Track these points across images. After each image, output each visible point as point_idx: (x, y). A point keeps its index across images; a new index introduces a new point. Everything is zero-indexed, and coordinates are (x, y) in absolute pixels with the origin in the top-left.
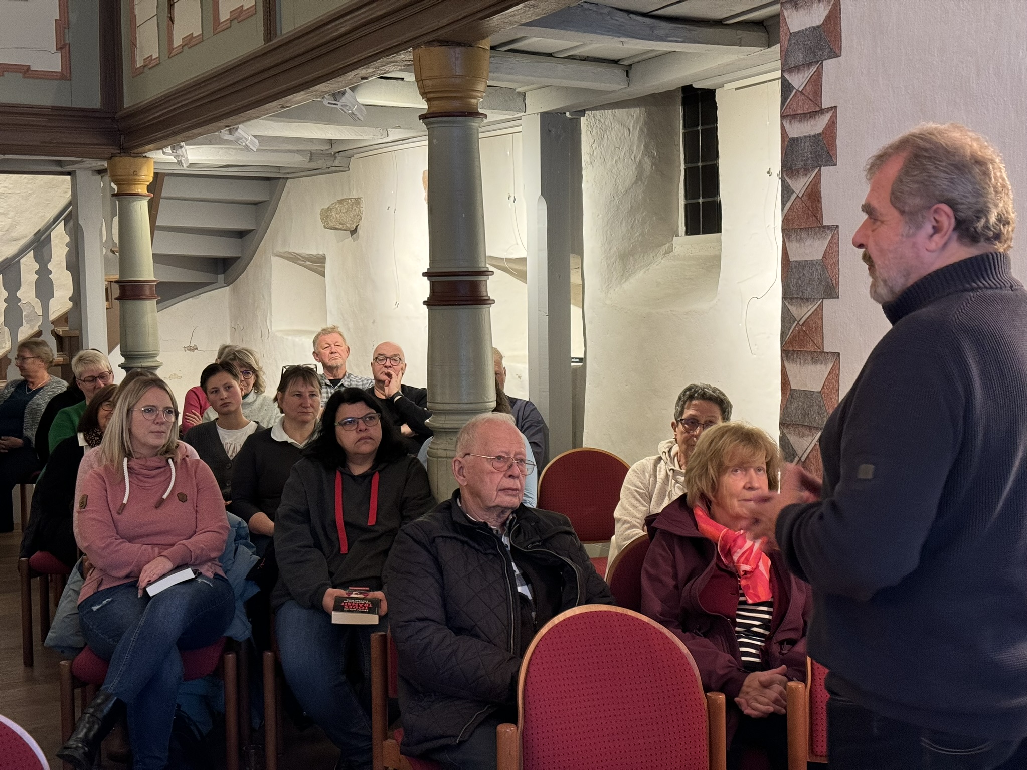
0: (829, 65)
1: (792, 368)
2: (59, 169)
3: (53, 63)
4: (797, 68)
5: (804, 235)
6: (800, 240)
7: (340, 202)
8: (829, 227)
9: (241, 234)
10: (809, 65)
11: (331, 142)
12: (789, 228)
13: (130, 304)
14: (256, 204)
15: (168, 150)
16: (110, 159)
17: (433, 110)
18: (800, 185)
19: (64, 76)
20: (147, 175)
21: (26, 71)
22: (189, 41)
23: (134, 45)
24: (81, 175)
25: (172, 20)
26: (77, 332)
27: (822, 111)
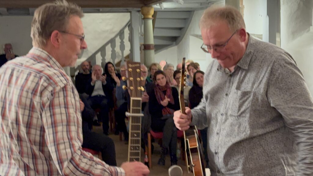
2: (126, 11)
9: (180, 29)
13: (147, 51)
14: (185, 19)
15: (158, 5)
16: (141, 8)
20: (152, 12)
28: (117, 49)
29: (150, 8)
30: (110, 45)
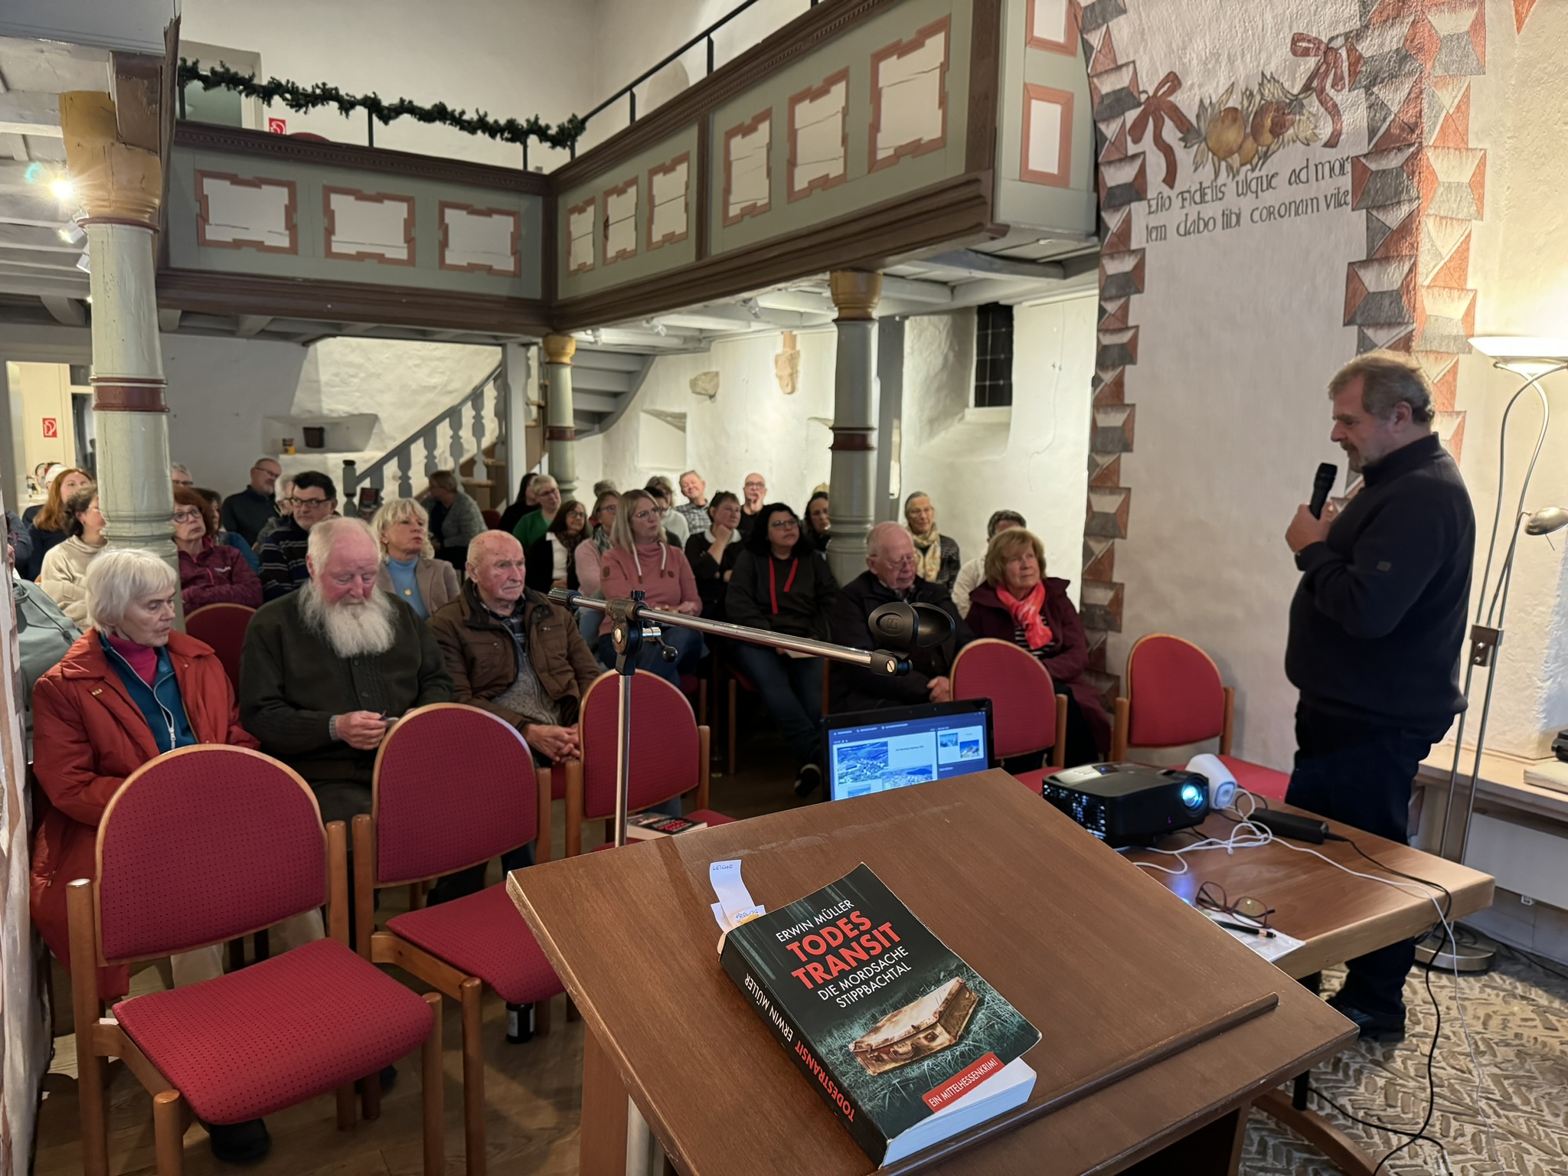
0: (1135, 299)
1: (1094, 498)
2: (494, 341)
3: (508, 264)
4: (1110, 299)
5: (1109, 409)
6: (1106, 413)
7: (705, 374)
8: (1128, 405)
9: (615, 395)
10: (1119, 297)
11: (701, 330)
12: (1098, 405)
13: (557, 444)
14: (629, 373)
15: (589, 332)
16: (545, 337)
17: (843, 315)
18: (1108, 377)
19: (516, 274)
20: (571, 349)
21: (489, 269)
22: (622, 254)
23: (569, 253)
24: (512, 348)
25: (606, 237)
26: (503, 463)
27: (1128, 328)
28: (466, 433)
29: (566, 338)
30: (447, 421)
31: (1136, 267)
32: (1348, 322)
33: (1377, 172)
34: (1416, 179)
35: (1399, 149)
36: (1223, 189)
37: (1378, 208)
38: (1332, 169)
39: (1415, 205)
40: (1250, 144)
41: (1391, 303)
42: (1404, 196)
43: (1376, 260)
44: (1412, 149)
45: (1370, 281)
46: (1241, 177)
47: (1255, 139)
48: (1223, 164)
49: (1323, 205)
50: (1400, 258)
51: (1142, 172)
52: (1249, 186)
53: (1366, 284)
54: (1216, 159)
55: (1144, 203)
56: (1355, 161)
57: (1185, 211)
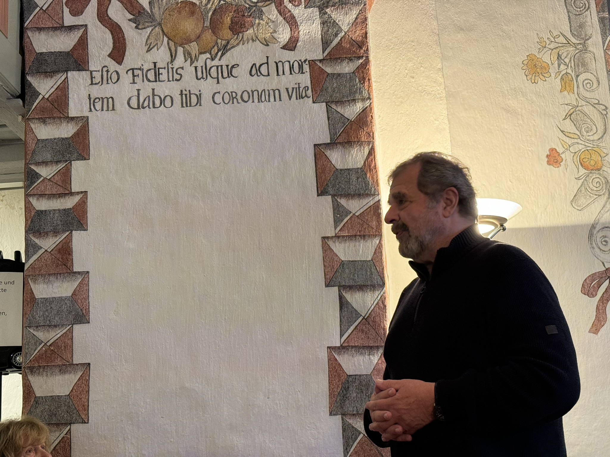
0: (78, 165)
1: (36, 380)
4: (45, 163)
5: (52, 278)
6: (48, 283)
8: (79, 273)
10: (58, 162)
18: (48, 243)
27: (71, 194)
31: (77, 135)
32: (321, 193)
33: (333, 75)
34: (366, 84)
35: (350, 60)
36: (180, 71)
37: (337, 103)
38: (291, 68)
39: (367, 103)
40: (208, 36)
41: (358, 178)
42: (357, 96)
43: (340, 143)
44: (361, 61)
45: (337, 159)
46: (200, 63)
47: (214, 32)
48: (180, 50)
49: (284, 95)
50: (360, 143)
51: (83, 43)
52: (208, 72)
53: (333, 162)
54: (172, 44)
55: (85, 74)
56: (312, 63)
57: (137, 86)
